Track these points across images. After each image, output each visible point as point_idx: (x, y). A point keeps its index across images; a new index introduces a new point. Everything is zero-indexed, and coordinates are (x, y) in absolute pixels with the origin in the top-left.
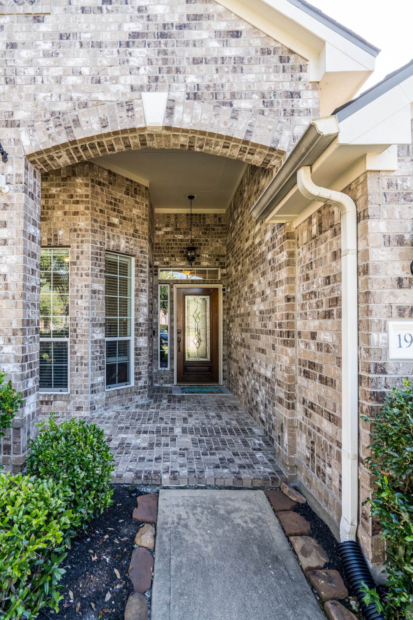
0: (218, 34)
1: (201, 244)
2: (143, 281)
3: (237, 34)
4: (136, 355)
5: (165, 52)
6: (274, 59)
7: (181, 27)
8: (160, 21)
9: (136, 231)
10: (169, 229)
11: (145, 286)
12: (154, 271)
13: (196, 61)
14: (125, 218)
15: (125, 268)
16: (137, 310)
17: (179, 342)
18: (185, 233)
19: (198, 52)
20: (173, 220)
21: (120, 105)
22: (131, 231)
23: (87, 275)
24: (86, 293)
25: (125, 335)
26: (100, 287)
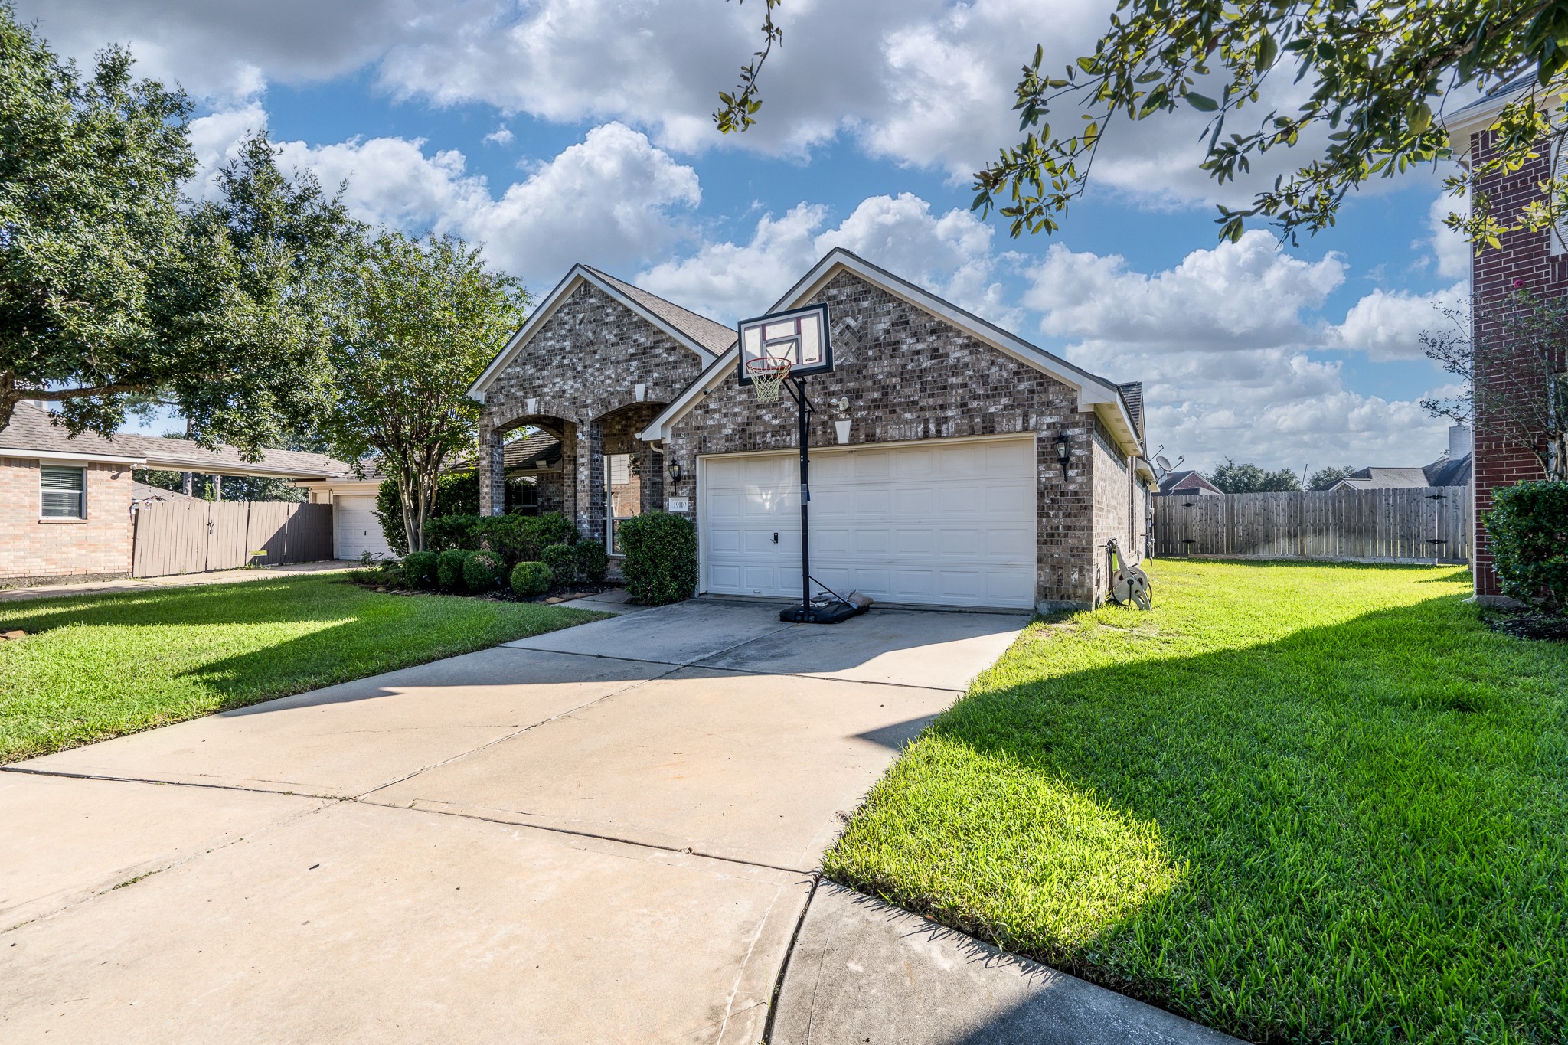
0: (667, 349)
5: (645, 362)
13: (657, 365)
19: (658, 360)
21: (627, 392)
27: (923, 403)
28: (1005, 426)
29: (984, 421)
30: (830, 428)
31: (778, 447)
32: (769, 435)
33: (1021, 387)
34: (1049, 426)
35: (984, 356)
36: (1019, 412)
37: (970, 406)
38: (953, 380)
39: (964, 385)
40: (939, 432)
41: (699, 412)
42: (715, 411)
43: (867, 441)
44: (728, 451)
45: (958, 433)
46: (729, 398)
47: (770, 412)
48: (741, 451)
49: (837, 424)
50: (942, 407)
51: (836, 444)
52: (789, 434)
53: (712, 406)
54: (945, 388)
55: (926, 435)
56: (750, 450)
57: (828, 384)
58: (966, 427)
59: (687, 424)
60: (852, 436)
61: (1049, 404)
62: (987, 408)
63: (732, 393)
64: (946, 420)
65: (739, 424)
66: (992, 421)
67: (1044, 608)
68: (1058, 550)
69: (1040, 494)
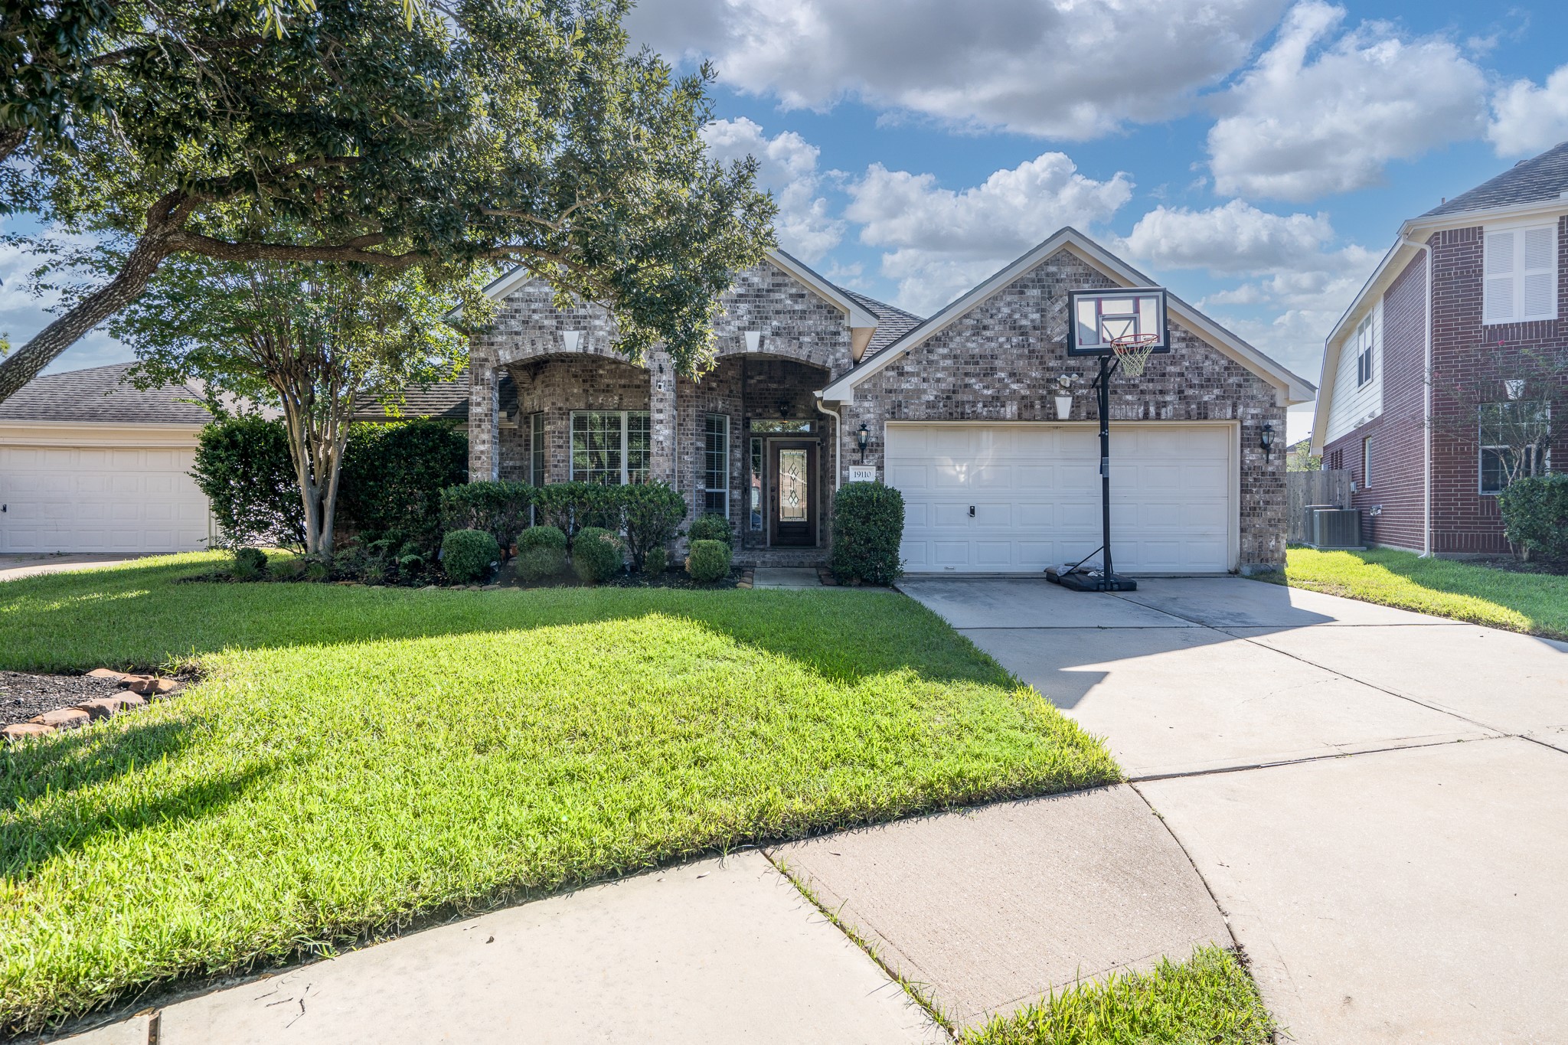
0: (791, 296)
1: (796, 394)
2: (738, 438)
3: (802, 296)
4: (731, 506)
5: (759, 307)
6: (825, 312)
7: (768, 291)
8: (755, 287)
9: (731, 391)
10: (762, 377)
11: (739, 442)
12: (747, 425)
13: (778, 312)
14: (721, 381)
15: (721, 426)
16: (732, 465)
17: (772, 500)
18: (779, 382)
19: (779, 307)
20: (766, 367)
21: (732, 339)
22: (727, 392)
23: (692, 434)
24: (691, 450)
25: (720, 486)
26: (701, 444)
27: (1143, 387)
28: (1217, 414)
29: (1199, 408)
30: (1050, 403)
31: (991, 419)
32: (980, 405)
33: (1231, 381)
34: (1253, 417)
35: (1199, 350)
36: (1229, 402)
37: (1186, 393)
38: (1171, 369)
39: (1181, 375)
40: (1158, 416)
41: (891, 373)
42: (912, 374)
43: (1088, 418)
44: (929, 418)
45: (1176, 417)
46: (930, 362)
47: (981, 381)
48: (945, 419)
49: (1058, 400)
50: (1161, 392)
51: (1056, 419)
52: (1003, 406)
53: (908, 369)
54: (1164, 375)
55: (1146, 417)
56: (956, 419)
57: (1046, 359)
58: (1183, 412)
59: (875, 385)
60: (1072, 412)
61: (1253, 397)
62: (1201, 397)
63: (934, 357)
64: (1165, 404)
65: (943, 391)
66: (1206, 408)
67: (1246, 570)
68: (1258, 522)
69: (1244, 474)
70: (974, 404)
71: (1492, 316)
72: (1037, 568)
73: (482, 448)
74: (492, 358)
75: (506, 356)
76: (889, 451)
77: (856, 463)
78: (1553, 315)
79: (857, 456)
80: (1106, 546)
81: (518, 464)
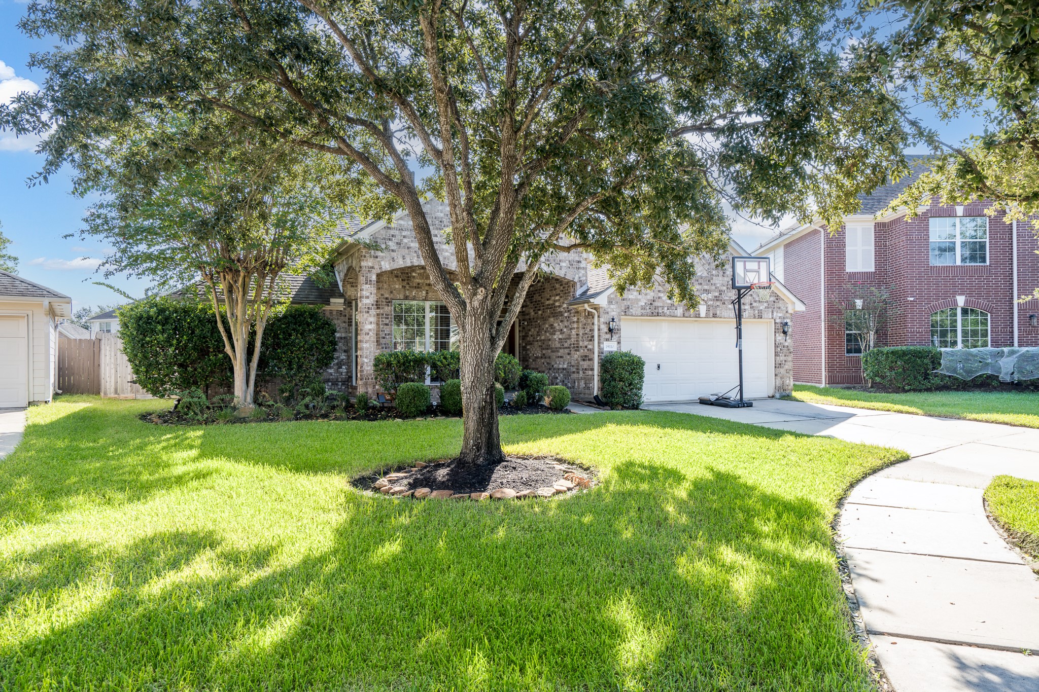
28: (766, 316)
30: (697, 308)
31: (670, 316)
32: (665, 309)
34: (780, 318)
43: (713, 317)
44: (642, 315)
48: (649, 316)
49: (700, 307)
51: (698, 317)
56: (654, 316)
58: (752, 314)
59: (616, 296)
60: (706, 313)
61: (779, 308)
65: (648, 300)
67: (778, 395)
68: (782, 371)
69: (776, 346)
70: (663, 307)
71: (849, 269)
72: (696, 397)
73: (370, 327)
74: (377, 267)
75: (386, 266)
76: (623, 333)
77: (607, 340)
78: (873, 270)
79: (608, 336)
80: (741, 385)
81: (343, 335)
